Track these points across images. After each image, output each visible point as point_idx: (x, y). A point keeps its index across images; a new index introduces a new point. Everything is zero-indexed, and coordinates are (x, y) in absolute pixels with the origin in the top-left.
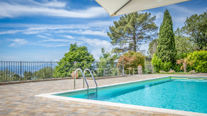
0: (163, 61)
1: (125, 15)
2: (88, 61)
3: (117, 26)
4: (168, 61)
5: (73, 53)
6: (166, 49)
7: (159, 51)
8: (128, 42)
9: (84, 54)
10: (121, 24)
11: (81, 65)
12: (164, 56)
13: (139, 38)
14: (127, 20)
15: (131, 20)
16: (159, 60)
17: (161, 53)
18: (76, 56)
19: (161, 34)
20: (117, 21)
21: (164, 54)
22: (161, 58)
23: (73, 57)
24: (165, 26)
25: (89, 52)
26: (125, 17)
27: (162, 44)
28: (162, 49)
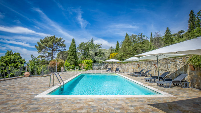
0: (71, 64)
1: (48, 37)
2: (22, 63)
3: (42, 43)
4: (73, 64)
5: (9, 57)
6: (73, 58)
7: (69, 59)
8: (48, 52)
9: (19, 58)
10: (45, 42)
11: (15, 65)
12: (72, 62)
13: (55, 50)
14: (49, 40)
15: (52, 41)
16: (69, 64)
17: (70, 60)
18: (12, 59)
19: (70, 50)
20: (43, 40)
21: (72, 60)
22: (70, 62)
23: (9, 60)
24: (72, 46)
25: (21, 57)
26: (47, 38)
27: (71, 55)
28: (71, 58)
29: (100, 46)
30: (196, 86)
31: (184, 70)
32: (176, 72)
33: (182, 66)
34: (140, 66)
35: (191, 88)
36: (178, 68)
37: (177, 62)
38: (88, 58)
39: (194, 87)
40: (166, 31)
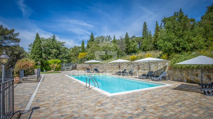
17: (35, 60)
27: (35, 54)
29: (64, 44)
30: (171, 79)
31: (163, 70)
32: (158, 71)
33: (162, 67)
34: (121, 67)
35: (169, 81)
36: (159, 68)
37: (158, 65)
38: (51, 57)
39: (170, 80)
40: (126, 36)
